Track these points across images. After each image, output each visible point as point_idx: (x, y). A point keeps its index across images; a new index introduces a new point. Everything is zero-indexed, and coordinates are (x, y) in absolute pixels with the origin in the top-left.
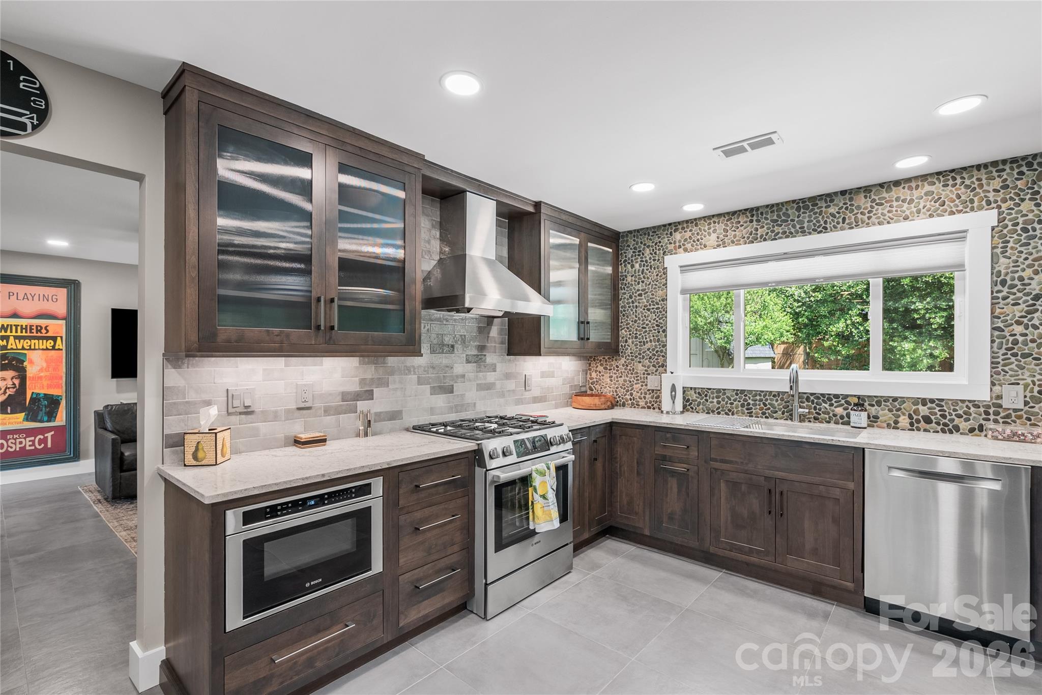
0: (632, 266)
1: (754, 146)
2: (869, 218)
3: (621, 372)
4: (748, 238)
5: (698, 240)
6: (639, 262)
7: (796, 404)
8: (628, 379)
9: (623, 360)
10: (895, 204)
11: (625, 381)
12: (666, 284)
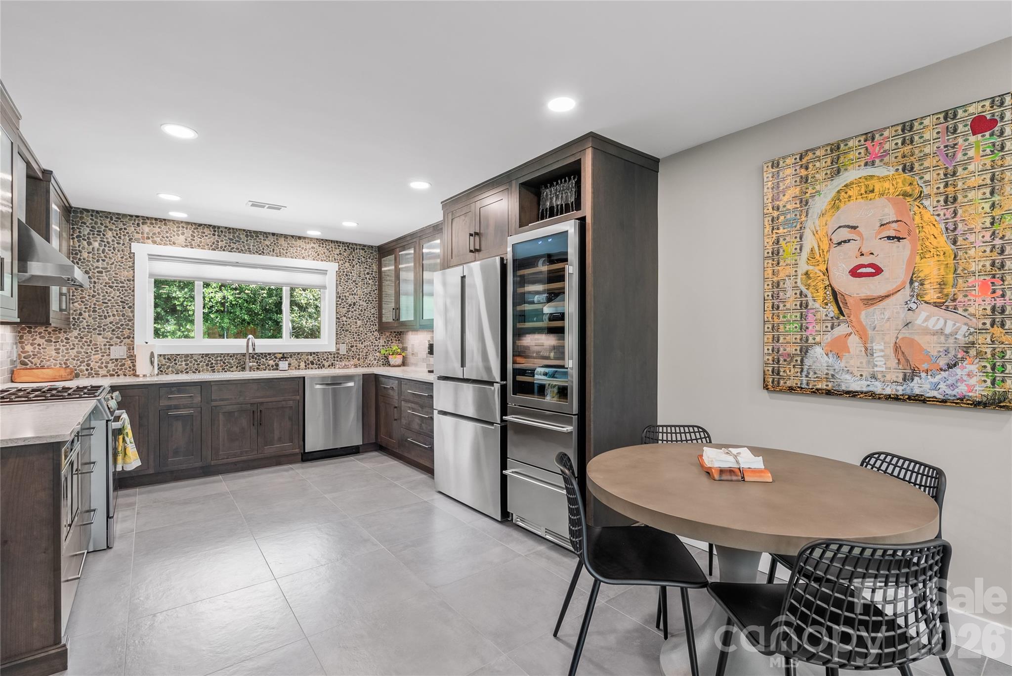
0: (89, 244)
2: (286, 253)
3: (73, 345)
4: (211, 246)
5: (167, 237)
6: (99, 242)
7: (248, 360)
8: (82, 351)
9: (75, 333)
11: (79, 352)
12: (134, 266)
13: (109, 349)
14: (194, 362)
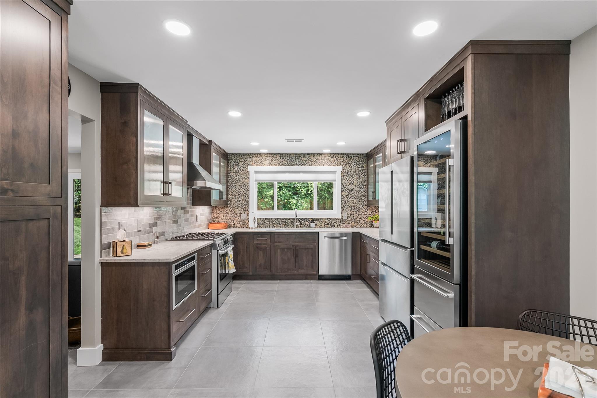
0: (234, 169)
1: (296, 141)
2: (315, 163)
3: (229, 213)
4: (280, 164)
5: (262, 162)
6: (237, 167)
7: (295, 222)
8: (232, 216)
9: (229, 208)
10: (321, 160)
11: (231, 217)
12: (249, 177)
13: (241, 215)
14: (272, 222)
